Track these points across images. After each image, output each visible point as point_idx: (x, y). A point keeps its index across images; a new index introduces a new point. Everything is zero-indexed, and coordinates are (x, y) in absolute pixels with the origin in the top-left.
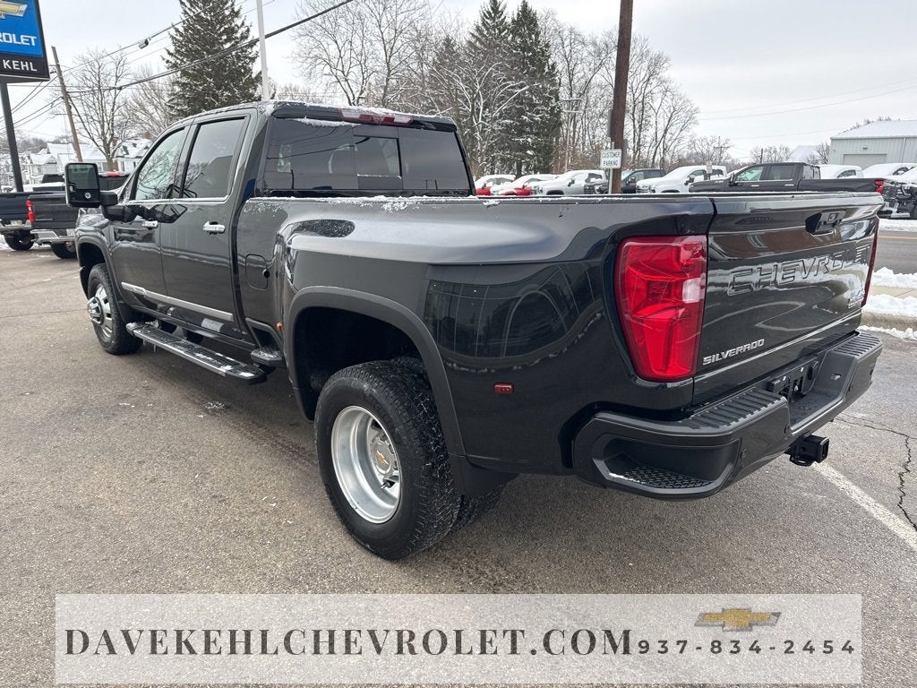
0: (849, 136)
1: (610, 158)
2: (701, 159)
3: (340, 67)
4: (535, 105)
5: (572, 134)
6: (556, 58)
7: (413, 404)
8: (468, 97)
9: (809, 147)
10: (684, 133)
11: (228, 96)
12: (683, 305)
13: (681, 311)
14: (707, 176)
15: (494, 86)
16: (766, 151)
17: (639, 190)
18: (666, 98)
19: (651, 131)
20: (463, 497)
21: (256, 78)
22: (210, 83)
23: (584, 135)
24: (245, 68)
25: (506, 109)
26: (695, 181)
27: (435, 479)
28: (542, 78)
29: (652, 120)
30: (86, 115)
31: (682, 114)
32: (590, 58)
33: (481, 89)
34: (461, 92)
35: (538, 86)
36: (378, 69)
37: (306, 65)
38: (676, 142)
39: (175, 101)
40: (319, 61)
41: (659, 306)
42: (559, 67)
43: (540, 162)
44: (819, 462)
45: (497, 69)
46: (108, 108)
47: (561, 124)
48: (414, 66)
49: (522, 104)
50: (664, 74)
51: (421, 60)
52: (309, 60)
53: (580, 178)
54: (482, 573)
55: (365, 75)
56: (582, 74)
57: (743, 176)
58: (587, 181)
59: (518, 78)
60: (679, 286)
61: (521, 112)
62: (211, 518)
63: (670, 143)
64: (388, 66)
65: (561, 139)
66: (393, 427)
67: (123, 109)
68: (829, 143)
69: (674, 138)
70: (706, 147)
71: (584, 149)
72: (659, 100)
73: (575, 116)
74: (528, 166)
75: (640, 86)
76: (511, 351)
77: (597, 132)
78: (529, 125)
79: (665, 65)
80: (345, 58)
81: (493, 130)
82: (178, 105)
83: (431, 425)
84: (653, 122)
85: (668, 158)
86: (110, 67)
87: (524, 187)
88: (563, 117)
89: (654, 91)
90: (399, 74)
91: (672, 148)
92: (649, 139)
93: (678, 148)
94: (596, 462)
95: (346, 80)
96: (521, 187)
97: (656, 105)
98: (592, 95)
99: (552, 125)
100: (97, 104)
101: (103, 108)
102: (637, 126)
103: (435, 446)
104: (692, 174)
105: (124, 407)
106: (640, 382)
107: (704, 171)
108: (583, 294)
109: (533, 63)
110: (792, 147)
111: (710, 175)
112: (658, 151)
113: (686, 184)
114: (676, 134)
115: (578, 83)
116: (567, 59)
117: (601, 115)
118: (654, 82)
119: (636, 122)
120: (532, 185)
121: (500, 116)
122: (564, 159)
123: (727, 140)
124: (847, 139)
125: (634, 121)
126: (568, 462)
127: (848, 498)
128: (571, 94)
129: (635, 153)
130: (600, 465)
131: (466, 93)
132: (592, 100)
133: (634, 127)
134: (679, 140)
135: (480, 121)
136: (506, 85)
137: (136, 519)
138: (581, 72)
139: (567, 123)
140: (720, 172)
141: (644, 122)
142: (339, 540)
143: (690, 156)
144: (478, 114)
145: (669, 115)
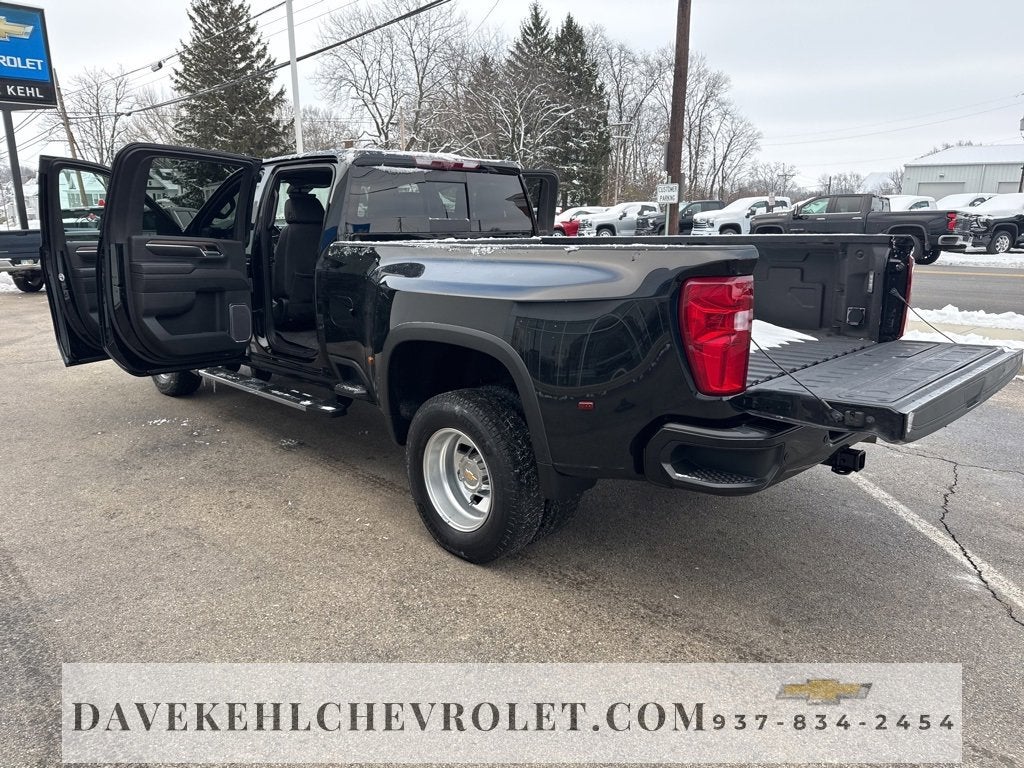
0: (924, 163)
1: (667, 193)
2: (764, 188)
3: (367, 89)
4: (582, 130)
5: (622, 161)
6: (604, 79)
7: (500, 421)
8: (508, 121)
9: (883, 174)
10: (745, 159)
11: (242, 120)
12: (735, 332)
13: (733, 338)
14: (770, 209)
15: (538, 109)
16: (836, 178)
17: (698, 225)
18: (725, 122)
19: (710, 158)
20: (547, 501)
21: (273, 100)
22: (223, 105)
23: (635, 163)
24: (261, 89)
25: (550, 135)
26: (757, 214)
27: (523, 484)
28: (589, 100)
29: (710, 146)
30: (83, 141)
31: (743, 140)
32: (642, 78)
33: (522, 113)
34: (500, 116)
35: (585, 109)
36: (409, 91)
37: (329, 87)
38: (736, 170)
39: (183, 126)
40: (344, 82)
41: (716, 333)
42: (608, 88)
43: (587, 193)
44: (857, 471)
45: (540, 91)
46: (108, 134)
47: (610, 151)
48: (449, 88)
49: (567, 129)
50: (723, 96)
51: (456, 81)
52: (334, 81)
53: (633, 210)
54: (566, 575)
55: (395, 98)
56: (633, 95)
57: (808, 208)
58: (640, 213)
59: (563, 100)
60: (731, 317)
61: (567, 138)
62: (312, 536)
63: (730, 170)
64: (420, 89)
65: (610, 167)
66: (484, 441)
67: (123, 135)
68: (903, 169)
69: (734, 165)
70: (769, 174)
71: (635, 179)
72: (718, 124)
73: (625, 142)
74: (574, 198)
75: (697, 109)
76: (585, 381)
77: (649, 160)
78: (576, 152)
79: (725, 86)
80: (374, 78)
81: (536, 158)
82: (185, 129)
83: (516, 438)
84: (711, 148)
85: (727, 187)
86: (109, 89)
87: (571, 220)
88: (612, 143)
89: (713, 114)
90: (432, 96)
91: (731, 176)
92: (706, 167)
93: (739, 176)
94: (664, 465)
95: (374, 103)
96: (568, 220)
97: (714, 129)
98: (644, 118)
99: (601, 152)
100: (95, 129)
101: (101, 134)
102: (693, 153)
103: (521, 456)
104: (754, 206)
105: (200, 445)
106: (700, 396)
107: (766, 203)
108: (655, 326)
109: (578, 83)
110: (863, 174)
111: (773, 207)
112: (717, 180)
113: (747, 217)
114: (736, 161)
115: (629, 105)
116: (616, 79)
117: (654, 140)
118: (712, 104)
119: (692, 148)
120: (580, 218)
121: (543, 143)
122: (614, 189)
123: (792, 167)
124: (922, 166)
125: (690, 146)
126: (640, 468)
127: (894, 515)
128: (621, 118)
129: (691, 182)
130: (668, 468)
131: (505, 117)
132: (644, 124)
133: (690, 153)
134: (739, 167)
135: (521, 148)
136: (549, 109)
137: (243, 537)
138: (632, 93)
139: (617, 149)
140: (784, 204)
141: (701, 147)
142: (433, 552)
143: (751, 185)
144: (519, 139)
145: (729, 140)
